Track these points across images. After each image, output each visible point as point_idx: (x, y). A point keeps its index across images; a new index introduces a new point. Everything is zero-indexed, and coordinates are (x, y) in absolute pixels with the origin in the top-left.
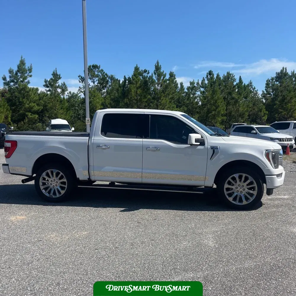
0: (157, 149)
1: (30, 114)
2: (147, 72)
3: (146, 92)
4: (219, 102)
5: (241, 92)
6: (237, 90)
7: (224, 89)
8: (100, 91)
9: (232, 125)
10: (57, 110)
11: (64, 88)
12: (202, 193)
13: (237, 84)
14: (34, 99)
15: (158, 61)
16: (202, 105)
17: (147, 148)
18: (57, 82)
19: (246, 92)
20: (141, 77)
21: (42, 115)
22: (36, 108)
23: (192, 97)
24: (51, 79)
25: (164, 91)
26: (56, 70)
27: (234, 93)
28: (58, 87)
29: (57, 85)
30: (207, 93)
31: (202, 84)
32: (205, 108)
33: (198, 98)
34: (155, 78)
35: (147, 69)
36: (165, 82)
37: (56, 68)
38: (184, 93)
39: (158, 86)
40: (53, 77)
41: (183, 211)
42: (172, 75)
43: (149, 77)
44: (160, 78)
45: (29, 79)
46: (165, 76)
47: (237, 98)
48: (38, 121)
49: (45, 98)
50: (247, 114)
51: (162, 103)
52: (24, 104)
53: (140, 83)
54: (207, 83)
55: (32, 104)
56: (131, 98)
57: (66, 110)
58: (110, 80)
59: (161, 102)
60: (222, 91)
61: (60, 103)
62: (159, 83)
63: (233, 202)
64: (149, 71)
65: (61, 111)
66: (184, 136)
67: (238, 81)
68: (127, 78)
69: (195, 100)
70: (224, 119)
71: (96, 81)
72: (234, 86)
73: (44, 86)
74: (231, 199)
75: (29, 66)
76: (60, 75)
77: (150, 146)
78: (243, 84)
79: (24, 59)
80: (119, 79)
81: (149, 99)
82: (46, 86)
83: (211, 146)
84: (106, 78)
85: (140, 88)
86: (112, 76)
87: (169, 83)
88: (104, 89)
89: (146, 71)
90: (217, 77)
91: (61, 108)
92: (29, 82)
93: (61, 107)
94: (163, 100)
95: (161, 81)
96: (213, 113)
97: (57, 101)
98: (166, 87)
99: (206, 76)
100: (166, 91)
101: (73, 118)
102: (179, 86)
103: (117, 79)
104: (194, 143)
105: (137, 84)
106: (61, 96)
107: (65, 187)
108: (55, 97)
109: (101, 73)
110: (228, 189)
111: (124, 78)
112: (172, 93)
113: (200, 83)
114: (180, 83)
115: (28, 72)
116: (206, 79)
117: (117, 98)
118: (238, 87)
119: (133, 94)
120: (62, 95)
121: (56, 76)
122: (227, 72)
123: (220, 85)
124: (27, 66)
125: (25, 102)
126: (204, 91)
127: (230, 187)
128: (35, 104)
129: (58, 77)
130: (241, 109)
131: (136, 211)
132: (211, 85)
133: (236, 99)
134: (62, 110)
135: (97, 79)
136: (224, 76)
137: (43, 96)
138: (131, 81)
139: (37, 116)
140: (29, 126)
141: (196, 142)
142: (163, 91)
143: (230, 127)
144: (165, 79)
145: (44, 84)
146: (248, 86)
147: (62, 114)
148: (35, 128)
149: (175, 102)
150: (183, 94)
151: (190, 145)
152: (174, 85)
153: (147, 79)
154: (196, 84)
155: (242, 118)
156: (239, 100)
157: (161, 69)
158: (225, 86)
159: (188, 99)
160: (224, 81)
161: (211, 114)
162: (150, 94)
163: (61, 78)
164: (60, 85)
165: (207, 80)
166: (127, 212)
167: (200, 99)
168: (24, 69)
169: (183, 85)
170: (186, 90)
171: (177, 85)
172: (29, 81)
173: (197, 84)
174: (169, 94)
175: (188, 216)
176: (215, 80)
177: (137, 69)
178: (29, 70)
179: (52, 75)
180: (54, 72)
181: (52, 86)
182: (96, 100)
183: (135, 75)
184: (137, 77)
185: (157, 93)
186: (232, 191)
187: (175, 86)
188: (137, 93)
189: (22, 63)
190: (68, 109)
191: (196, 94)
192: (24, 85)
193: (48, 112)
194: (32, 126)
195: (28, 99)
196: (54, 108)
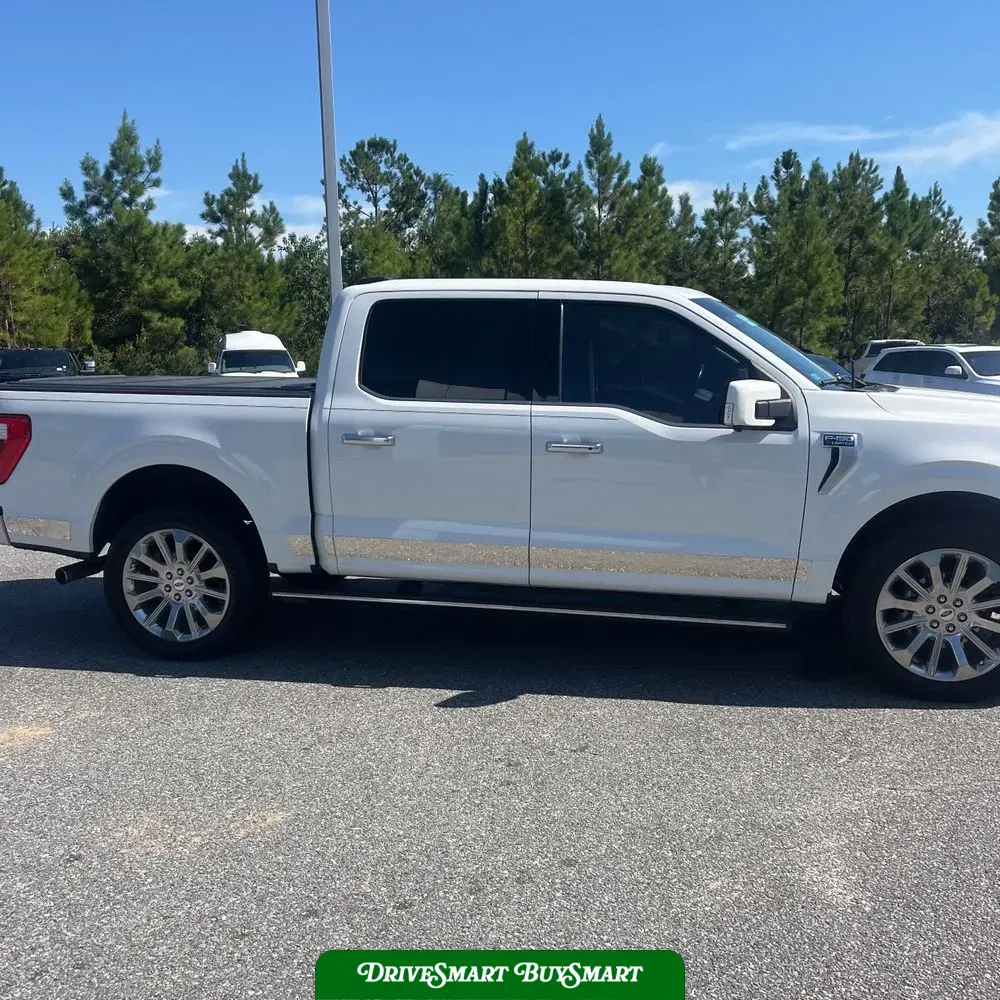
0: (589, 445)
1: (159, 315)
2: (562, 161)
3: (557, 231)
4: (819, 265)
5: (899, 225)
6: (884, 220)
7: (838, 217)
8: (396, 232)
9: (866, 345)
10: (246, 299)
11: (272, 225)
12: (783, 626)
13: (886, 197)
14: (170, 263)
15: (600, 117)
16: (758, 275)
17: (548, 443)
18: (249, 202)
19: (918, 227)
20: (540, 179)
21: (199, 320)
22: (178, 295)
23: (721, 248)
24: (228, 192)
25: (623, 227)
26: (243, 161)
27: (873, 232)
28: (248, 221)
29: (248, 211)
30: (774, 233)
31: (756, 201)
32: (768, 285)
33: (744, 251)
34: (588, 179)
35: (559, 151)
36: (624, 193)
37: (243, 155)
38: (693, 232)
39: (600, 207)
40: (234, 184)
41: (700, 708)
42: (650, 169)
43: (567, 177)
44: (610, 179)
45: (151, 193)
46: (625, 173)
47: (885, 248)
48: (185, 338)
49: (206, 257)
50: (921, 305)
51: (614, 268)
52: (137, 280)
53: (536, 199)
54: (776, 198)
55: (164, 282)
56: (505, 253)
57: (278, 301)
58: (430, 192)
59: (610, 267)
60: (831, 226)
61: (258, 275)
62: (606, 199)
63: (914, 669)
64: (567, 156)
65: (261, 305)
66: (703, 391)
67: (888, 186)
68: (491, 183)
69: (731, 258)
70: (838, 326)
71: (384, 196)
72: (877, 206)
73: (203, 216)
74: (904, 657)
75: (151, 146)
76: (256, 176)
77: (563, 436)
78: (910, 198)
79: (133, 122)
80: (462, 191)
81: (568, 257)
82: (210, 217)
83: (823, 435)
84: (416, 184)
85: (536, 216)
86: (438, 178)
87: (640, 199)
88: (411, 226)
89: (559, 157)
90: (811, 175)
91: (262, 295)
92: (150, 205)
93: (261, 290)
94: (617, 257)
95: (611, 191)
96: (796, 305)
97: (248, 269)
98: (631, 212)
99: (770, 172)
100: (627, 229)
101: (302, 329)
102: (676, 207)
103: (458, 189)
104: (751, 420)
105: (524, 203)
106: (260, 250)
107: (224, 601)
108: (241, 254)
109: (400, 168)
110: (892, 616)
111: (479, 185)
112: (649, 233)
113: (751, 199)
114: (681, 198)
115: (147, 168)
116: (772, 184)
117: (454, 253)
118: (891, 209)
119: (511, 239)
120: (266, 248)
121: (244, 184)
122: (852, 155)
123: (822, 201)
124: (143, 148)
125: (138, 276)
126: (763, 224)
127: (901, 604)
128: (175, 281)
129: (251, 183)
130: (898, 289)
131: (503, 706)
132: (793, 204)
133: (881, 250)
134: (265, 299)
135: (387, 188)
136: (839, 168)
137: (202, 254)
138: (505, 191)
139: (181, 323)
140: (155, 357)
141: (758, 416)
142: (618, 228)
143: (858, 355)
144: (625, 182)
145: (204, 208)
146: (926, 202)
147: (265, 313)
148: (174, 364)
149: (663, 267)
150: (690, 236)
151: (734, 427)
152: (659, 206)
153: (563, 186)
154: (736, 199)
155: (904, 320)
156: (892, 258)
157: (613, 146)
158: (843, 206)
159: (707, 255)
160: (838, 189)
161: (789, 308)
162: (571, 238)
163: (261, 186)
164: (259, 211)
165: (776, 185)
166: (467, 710)
167: (752, 256)
168: (132, 156)
169: (690, 203)
170: (700, 224)
171: (669, 202)
172: (150, 200)
173: (740, 199)
174: (638, 239)
175: (725, 734)
176: (804, 182)
177: (524, 149)
178: (150, 161)
179: (231, 176)
180: (236, 168)
181: (229, 215)
182: (383, 262)
183: (516, 171)
184: (525, 179)
185: (597, 235)
186: (911, 621)
187: (663, 209)
188: (524, 236)
189: (127, 136)
190: (286, 297)
191: (738, 236)
192: (133, 214)
193: (216, 307)
194: (163, 358)
195: (148, 264)
196: (238, 293)
